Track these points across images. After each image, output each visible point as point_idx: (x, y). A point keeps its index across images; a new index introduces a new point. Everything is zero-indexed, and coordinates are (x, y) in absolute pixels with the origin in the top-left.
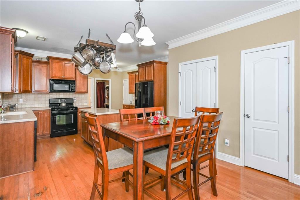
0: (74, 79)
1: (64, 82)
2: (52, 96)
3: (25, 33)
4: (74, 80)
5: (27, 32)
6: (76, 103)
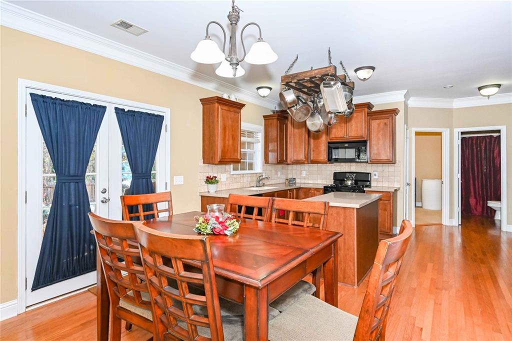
0: (364, 138)
1: (347, 145)
2: (340, 167)
3: (269, 90)
4: (366, 139)
5: (271, 89)
6: (377, 180)
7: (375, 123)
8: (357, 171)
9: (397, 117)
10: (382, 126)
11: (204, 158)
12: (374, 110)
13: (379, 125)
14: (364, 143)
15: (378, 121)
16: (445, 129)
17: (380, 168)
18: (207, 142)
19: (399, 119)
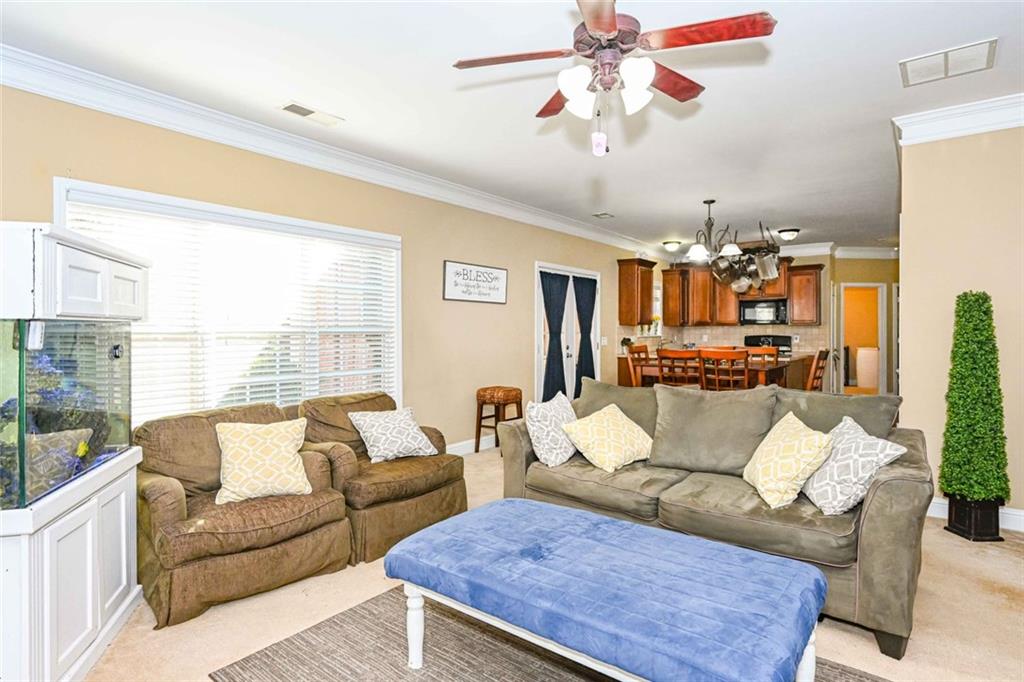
2: (752, 331)
4: (785, 297)
6: (798, 345)
7: (796, 280)
8: (774, 334)
9: (822, 272)
10: (804, 282)
11: (620, 319)
12: (793, 264)
13: (801, 281)
14: (784, 302)
15: (798, 278)
16: (881, 284)
17: (802, 330)
18: (624, 303)
19: (825, 274)
